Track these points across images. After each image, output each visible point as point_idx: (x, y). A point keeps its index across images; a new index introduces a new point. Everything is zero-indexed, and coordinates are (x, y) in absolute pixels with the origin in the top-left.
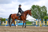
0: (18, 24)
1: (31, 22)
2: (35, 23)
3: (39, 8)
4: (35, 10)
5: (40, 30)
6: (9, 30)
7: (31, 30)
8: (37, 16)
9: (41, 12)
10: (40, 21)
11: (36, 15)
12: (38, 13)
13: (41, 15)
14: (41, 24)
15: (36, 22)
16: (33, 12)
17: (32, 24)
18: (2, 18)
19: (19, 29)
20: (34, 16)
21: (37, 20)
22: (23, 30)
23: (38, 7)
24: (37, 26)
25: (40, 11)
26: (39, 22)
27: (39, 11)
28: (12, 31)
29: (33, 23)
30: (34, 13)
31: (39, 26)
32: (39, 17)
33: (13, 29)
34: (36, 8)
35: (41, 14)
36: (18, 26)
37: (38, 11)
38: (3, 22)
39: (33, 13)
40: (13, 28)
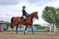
0: (27, 30)
1: (44, 27)
2: (48, 29)
3: (54, 10)
4: (49, 13)
5: (54, 37)
6: (17, 37)
7: (43, 37)
8: (52, 19)
9: (57, 15)
10: (55, 26)
11: (50, 19)
12: (52, 16)
13: (56, 19)
14: (56, 30)
15: (50, 27)
16: (47, 14)
17: (44, 30)
18: (8, 22)
19: (29, 36)
20: (47, 20)
21: (51, 25)
22: (34, 37)
23: (52, 9)
24: (51, 32)
25: (56, 13)
26: (53, 27)
27: (54, 14)
28: (20, 38)
29: (46, 28)
30: (48, 16)
31: (54, 32)
32: (53, 21)
33: (21, 36)
34: (50, 11)
35: (57, 17)
36: (27, 31)
37: (52, 14)
38: (9, 27)
39: (46, 16)
40: (22, 34)
